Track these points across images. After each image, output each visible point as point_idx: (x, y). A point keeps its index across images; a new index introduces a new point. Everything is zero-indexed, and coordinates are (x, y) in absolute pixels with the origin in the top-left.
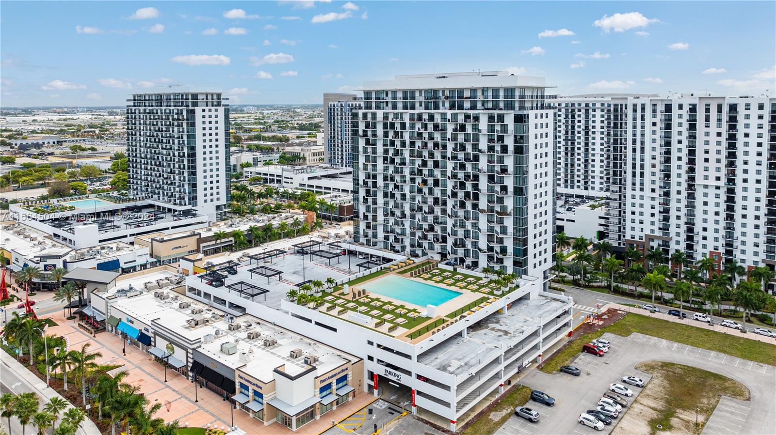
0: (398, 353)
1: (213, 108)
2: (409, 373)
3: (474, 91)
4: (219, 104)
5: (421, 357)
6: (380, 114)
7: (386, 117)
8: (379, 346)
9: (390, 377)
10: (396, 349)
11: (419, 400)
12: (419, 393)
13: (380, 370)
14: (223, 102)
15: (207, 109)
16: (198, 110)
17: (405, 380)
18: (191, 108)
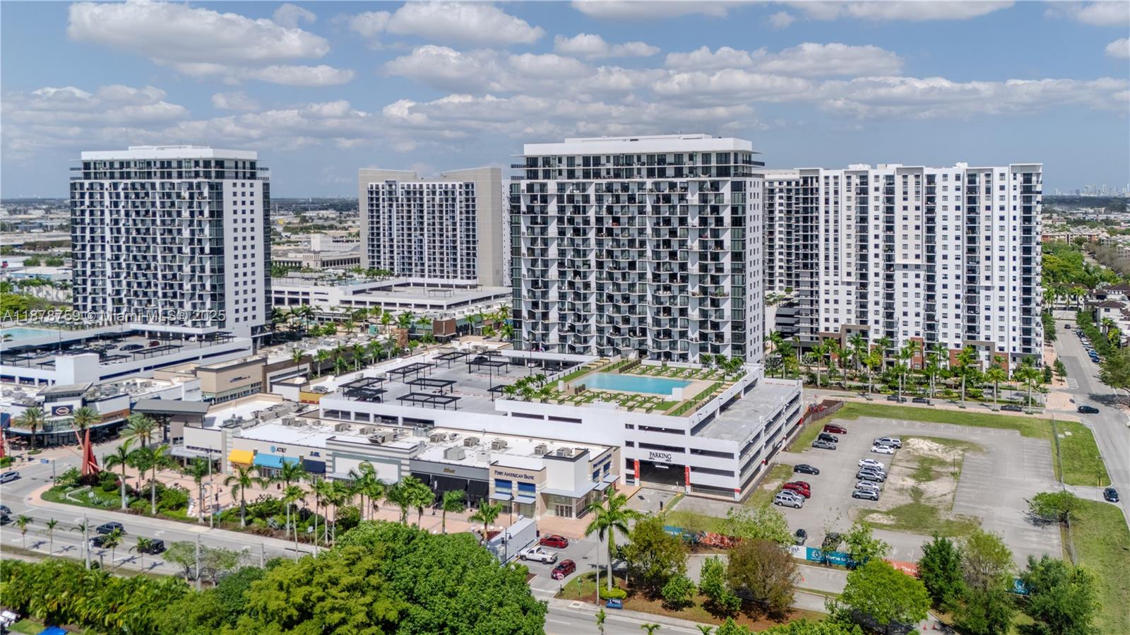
0: (667, 430)
1: (248, 182)
2: (682, 450)
3: (679, 156)
4: (253, 176)
5: (694, 431)
6: (552, 186)
7: (561, 187)
8: (641, 428)
9: (657, 460)
10: (664, 426)
11: (694, 478)
12: (693, 469)
13: (644, 455)
14: (259, 174)
15: (239, 182)
16: (227, 184)
17: (676, 459)
18: (214, 180)
